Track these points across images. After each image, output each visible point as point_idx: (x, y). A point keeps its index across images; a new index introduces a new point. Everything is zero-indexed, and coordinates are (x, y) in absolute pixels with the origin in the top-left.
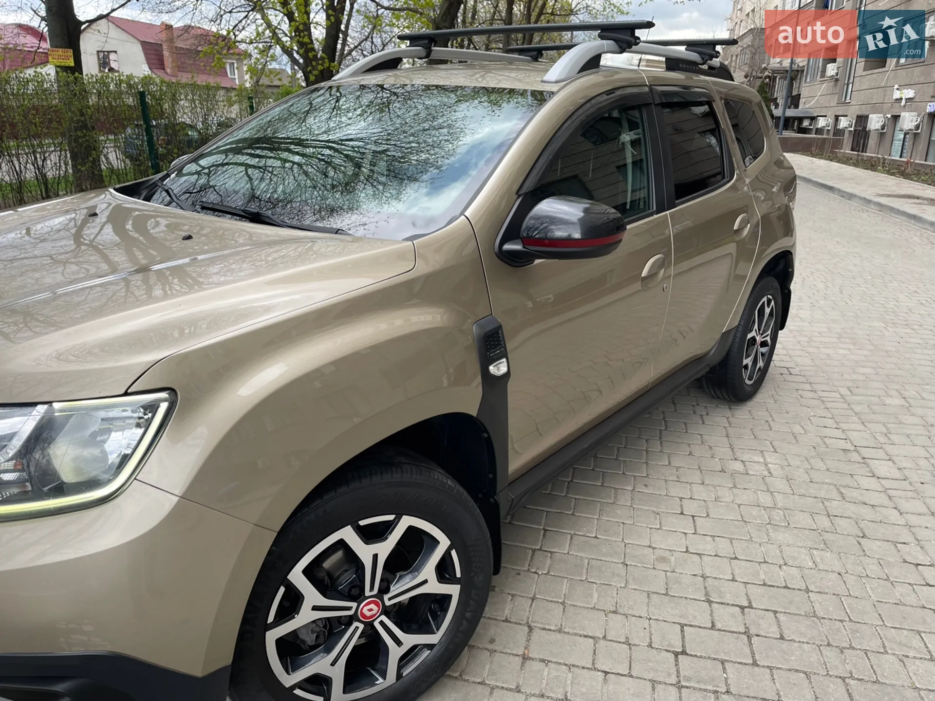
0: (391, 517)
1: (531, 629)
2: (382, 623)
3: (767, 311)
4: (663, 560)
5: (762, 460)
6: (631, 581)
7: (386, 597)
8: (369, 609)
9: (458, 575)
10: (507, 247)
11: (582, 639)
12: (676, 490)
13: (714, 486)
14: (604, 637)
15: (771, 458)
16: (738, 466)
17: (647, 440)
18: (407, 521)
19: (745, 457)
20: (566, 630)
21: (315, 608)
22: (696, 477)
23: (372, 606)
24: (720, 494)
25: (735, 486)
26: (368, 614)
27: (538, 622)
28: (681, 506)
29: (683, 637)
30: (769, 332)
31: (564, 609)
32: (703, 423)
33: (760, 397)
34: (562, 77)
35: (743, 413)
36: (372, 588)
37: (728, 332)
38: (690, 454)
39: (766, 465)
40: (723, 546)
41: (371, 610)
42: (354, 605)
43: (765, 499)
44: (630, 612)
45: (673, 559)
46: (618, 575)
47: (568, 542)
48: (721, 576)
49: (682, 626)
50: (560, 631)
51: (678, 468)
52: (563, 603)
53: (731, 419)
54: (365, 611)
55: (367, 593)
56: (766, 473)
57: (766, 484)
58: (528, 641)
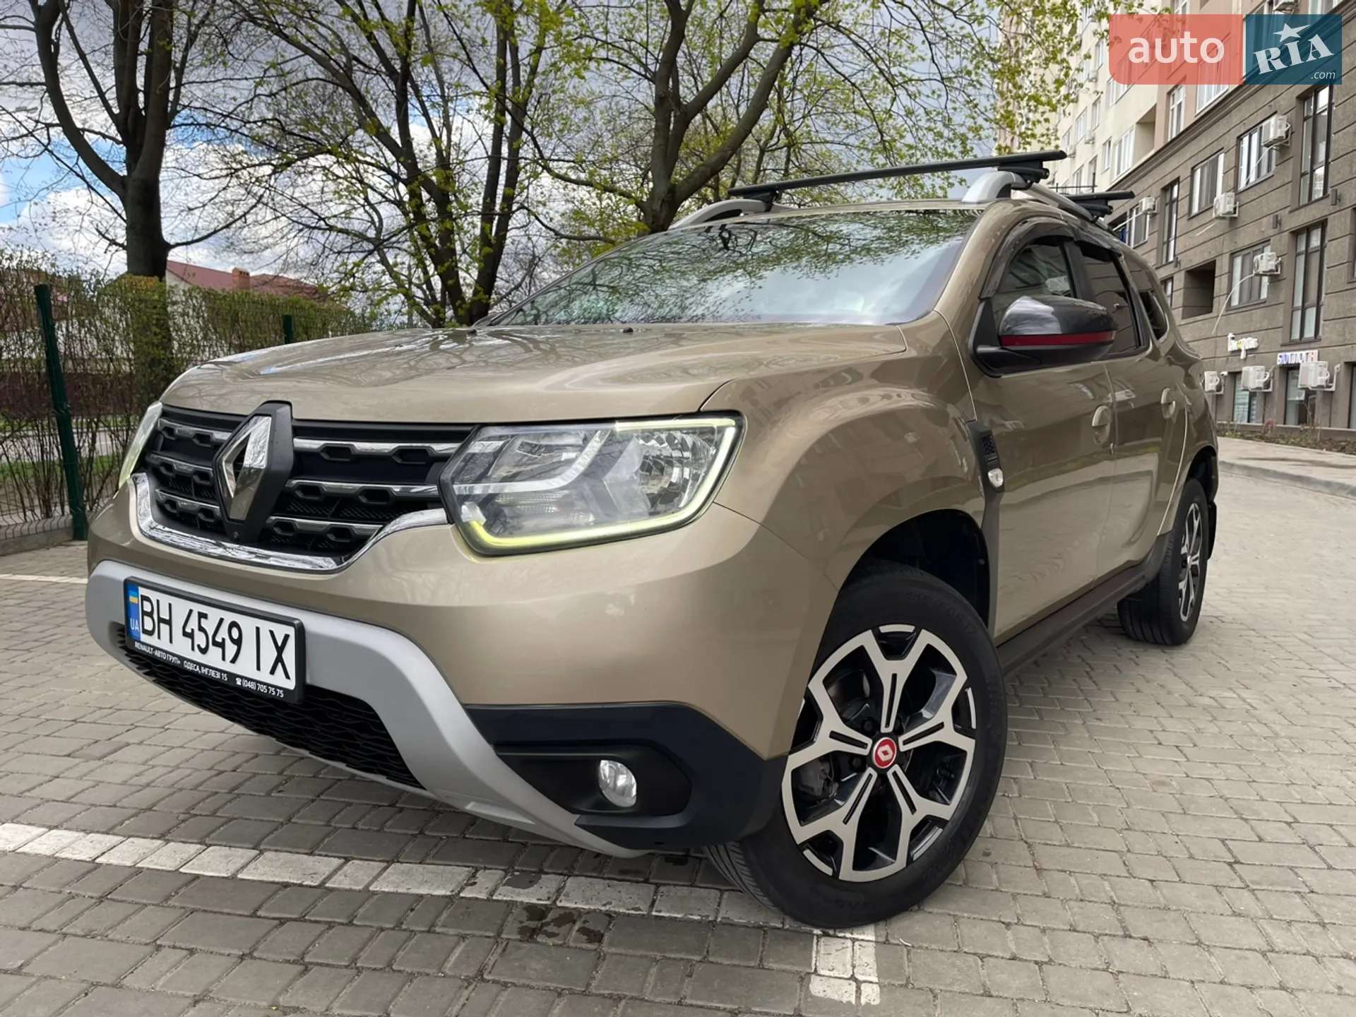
0: (910, 629)
1: (1030, 846)
2: (895, 774)
3: (1196, 523)
4: (1163, 784)
5: (1235, 696)
6: (1131, 800)
7: (902, 739)
8: (884, 752)
9: (974, 726)
10: (981, 349)
11: (1102, 853)
12: (1139, 724)
13: (1189, 720)
14: (1129, 851)
15: (1245, 694)
16: (1206, 701)
17: (1074, 680)
18: (926, 638)
19: (1213, 693)
20: (1076, 845)
21: (834, 735)
22: (1159, 711)
23: (887, 748)
24: (1200, 726)
25: (1215, 719)
26: (883, 758)
27: (1034, 838)
28: (1155, 737)
29: (1229, 850)
30: (1198, 555)
31: (1061, 827)
32: (1137, 664)
33: (1197, 640)
34: (984, 198)
35: (1181, 656)
36: (888, 724)
37: (1162, 536)
38: (1138, 691)
39: (1244, 700)
40: (1231, 770)
41: (885, 753)
42: (869, 741)
43: (1258, 729)
44: (1149, 829)
45: (1174, 783)
46: (1113, 797)
47: (1030, 770)
48: (1246, 797)
49: (1223, 841)
50: (1068, 846)
51: (1130, 705)
52: (1056, 822)
53: (1172, 661)
54: (880, 754)
55: (883, 730)
56: (1249, 707)
57: (1254, 717)
58: (1033, 855)
